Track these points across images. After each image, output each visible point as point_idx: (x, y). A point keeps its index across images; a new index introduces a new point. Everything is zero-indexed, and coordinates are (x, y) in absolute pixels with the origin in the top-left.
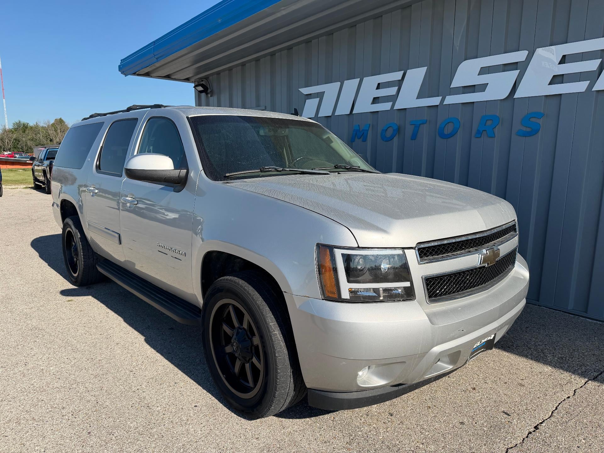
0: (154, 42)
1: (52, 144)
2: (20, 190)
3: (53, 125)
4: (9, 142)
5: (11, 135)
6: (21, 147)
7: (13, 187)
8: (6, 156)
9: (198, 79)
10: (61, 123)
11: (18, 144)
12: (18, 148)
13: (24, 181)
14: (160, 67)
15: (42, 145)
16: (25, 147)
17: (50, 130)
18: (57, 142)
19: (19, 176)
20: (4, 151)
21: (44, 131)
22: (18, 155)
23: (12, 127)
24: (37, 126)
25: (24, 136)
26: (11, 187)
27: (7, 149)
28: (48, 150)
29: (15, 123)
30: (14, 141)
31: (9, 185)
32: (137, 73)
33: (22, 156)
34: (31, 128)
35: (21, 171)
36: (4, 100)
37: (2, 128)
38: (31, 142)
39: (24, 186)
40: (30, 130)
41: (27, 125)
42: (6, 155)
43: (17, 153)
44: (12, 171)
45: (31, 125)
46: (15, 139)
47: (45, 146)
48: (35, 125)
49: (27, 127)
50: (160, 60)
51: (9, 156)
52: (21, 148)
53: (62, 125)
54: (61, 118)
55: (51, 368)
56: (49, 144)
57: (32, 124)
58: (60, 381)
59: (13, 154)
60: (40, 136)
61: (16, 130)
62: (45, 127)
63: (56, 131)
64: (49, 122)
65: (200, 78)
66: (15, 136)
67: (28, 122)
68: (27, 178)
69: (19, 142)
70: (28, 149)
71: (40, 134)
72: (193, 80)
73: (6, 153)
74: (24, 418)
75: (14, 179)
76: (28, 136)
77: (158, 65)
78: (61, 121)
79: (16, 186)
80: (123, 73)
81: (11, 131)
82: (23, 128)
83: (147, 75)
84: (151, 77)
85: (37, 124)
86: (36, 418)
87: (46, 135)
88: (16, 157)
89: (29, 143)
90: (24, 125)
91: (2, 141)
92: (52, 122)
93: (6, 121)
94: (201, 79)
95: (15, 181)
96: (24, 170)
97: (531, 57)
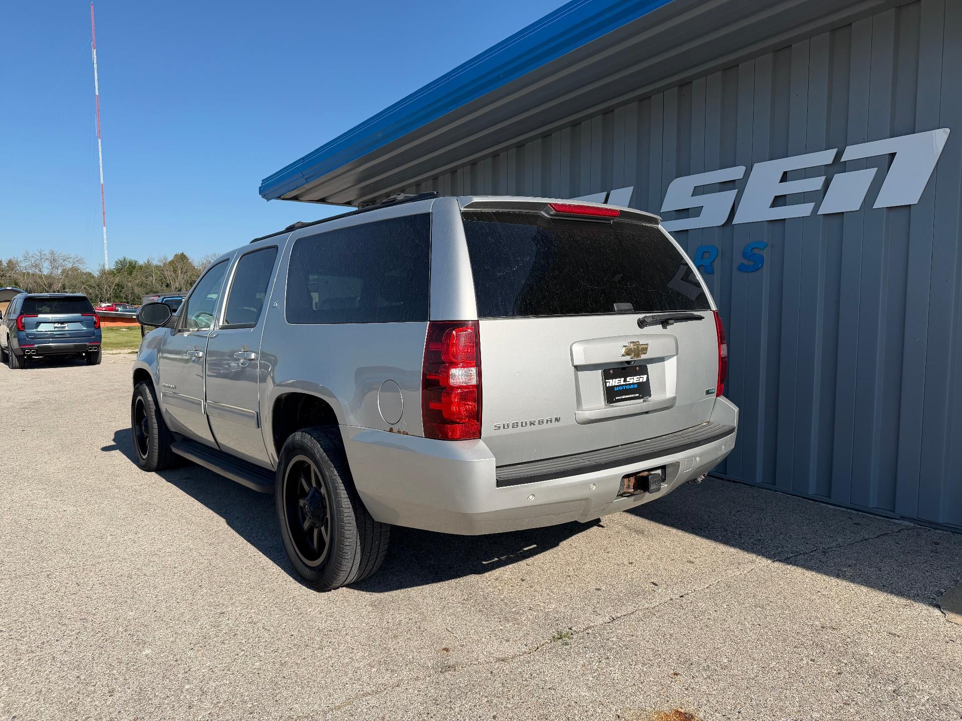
0: (303, 159)
1: (169, 291)
2: (124, 355)
3: (171, 263)
4: (108, 288)
5: (111, 279)
6: (124, 296)
7: (115, 351)
8: (104, 309)
9: (362, 202)
10: (183, 260)
11: (121, 292)
12: (121, 297)
13: (129, 344)
14: (312, 188)
15: (155, 293)
16: (130, 297)
17: (167, 270)
18: (176, 288)
19: (121, 337)
20: (101, 301)
21: (159, 273)
22: (120, 307)
23: (114, 268)
24: (148, 265)
25: (130, 279)
26: (111, 352)
27: (105, 300)
28: (164, 298)
29: (118, 261)
30: (116, 287)
31: (109, 350)
32: (282, 197)
33: (127, 308)
34: (141, 267)
35: (124, 330)
36: (105, 229)
37: (100, 268)
38: (140, 289)
39: (130, 351)
40: (139, 271)
41: (135, 264)
42: (104, 307)
43: (119, 305)
44: (112, 329)
45: (140, 264)
46: (117, 285)
47: (159, 294)
48: (146, 264)
49: (134, 267)
50: (311, 181)
51: (108, 308)
52: (125, 298)
53: (184, 263)
54: (183, 253)
55: (164, 537)
56: (165, 291)
57: (141, 262)
58: (173, 547)
59: (114, 307)
60: (153, 279)
61: (119, 271)
62: (160, 266)
63: (175, 271)
64: (165, 259)
65: (364, 202)
66: (117, 280)
67: (136, 260)
68: (133, 339)
69: (123, 288)
70: (134, 299)
71: (153, 277)
72: (356, 203)
73: (104, 305)
74: (136, 573)
75: (115, 342)
76: (136, 279)
77: (308, 186)
78: (182, 258)
79: (118, 351)
80: (264, 196)
81: (111, 273)
82: (128, 268)
83: (295, 198)
84: (301, 201)
85: (148, 262)
86: (147, 574)
87: (160, 278)
88: (117, 311)
89: (137, 290)
90: (131, 263)
91: (99, 288)
92: (170, 258)
93: (106, 258)
94: (366, 203)
95: (116, 344)
96: (128, 328)
97: (747, 174)
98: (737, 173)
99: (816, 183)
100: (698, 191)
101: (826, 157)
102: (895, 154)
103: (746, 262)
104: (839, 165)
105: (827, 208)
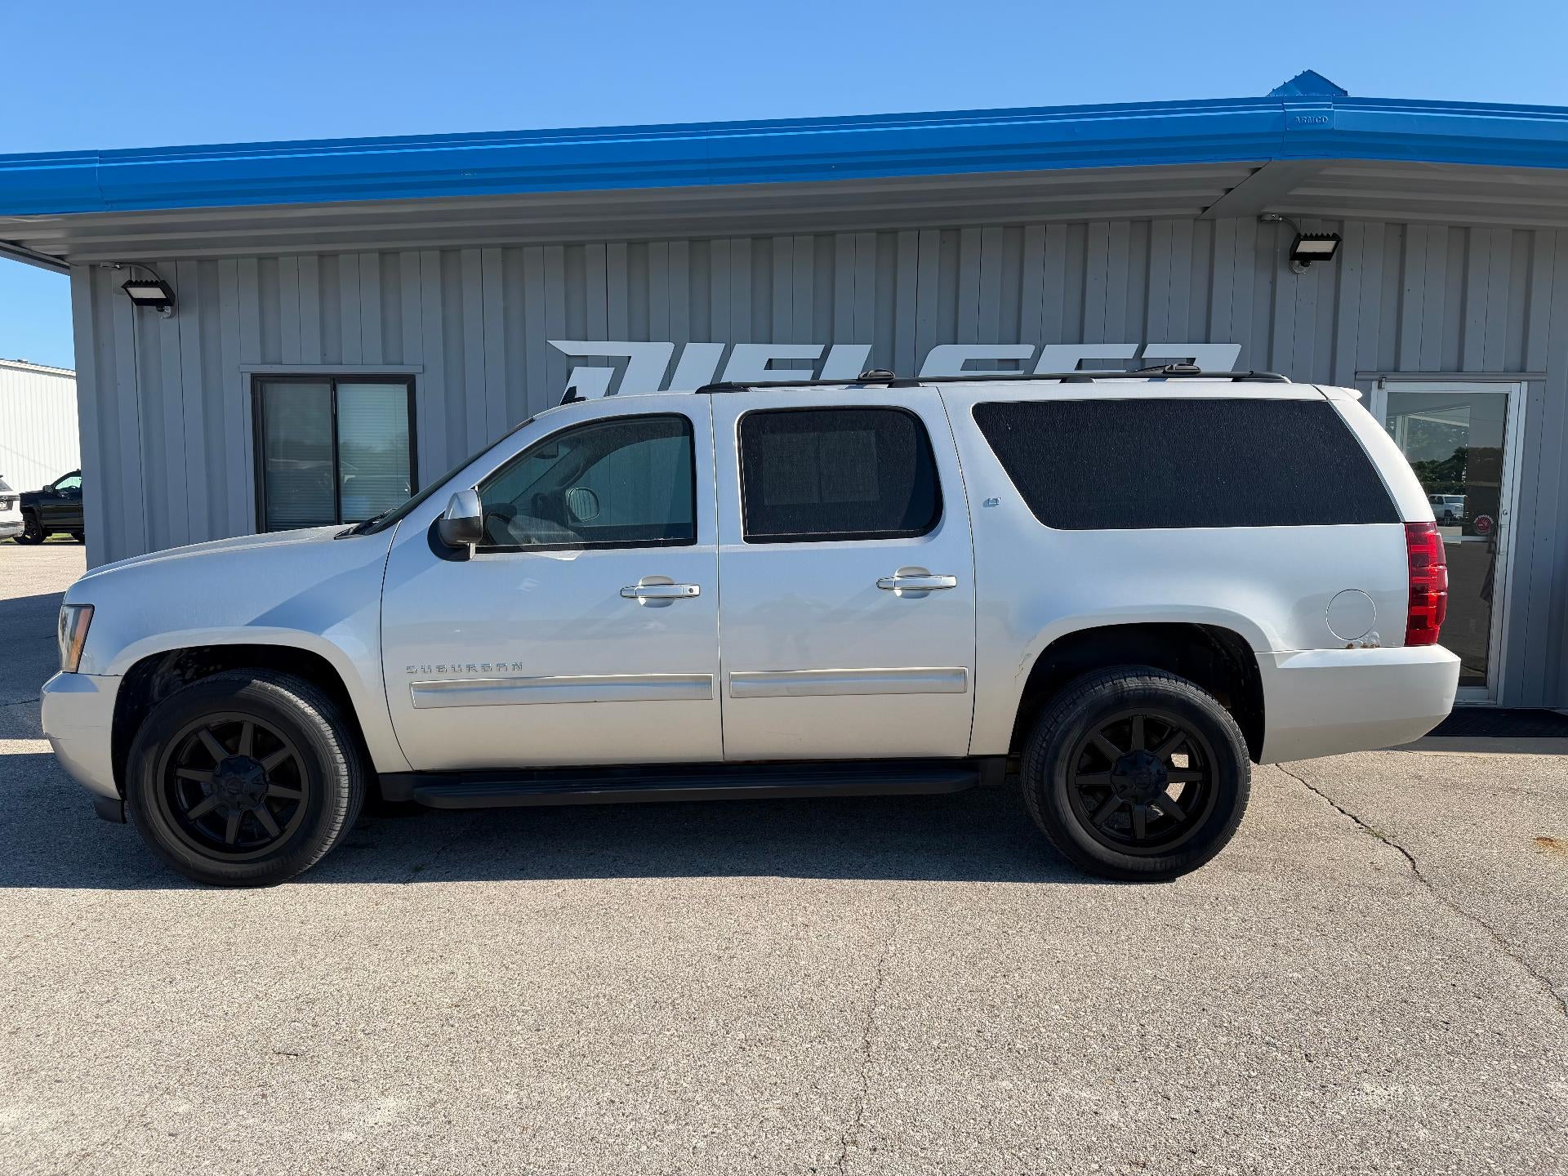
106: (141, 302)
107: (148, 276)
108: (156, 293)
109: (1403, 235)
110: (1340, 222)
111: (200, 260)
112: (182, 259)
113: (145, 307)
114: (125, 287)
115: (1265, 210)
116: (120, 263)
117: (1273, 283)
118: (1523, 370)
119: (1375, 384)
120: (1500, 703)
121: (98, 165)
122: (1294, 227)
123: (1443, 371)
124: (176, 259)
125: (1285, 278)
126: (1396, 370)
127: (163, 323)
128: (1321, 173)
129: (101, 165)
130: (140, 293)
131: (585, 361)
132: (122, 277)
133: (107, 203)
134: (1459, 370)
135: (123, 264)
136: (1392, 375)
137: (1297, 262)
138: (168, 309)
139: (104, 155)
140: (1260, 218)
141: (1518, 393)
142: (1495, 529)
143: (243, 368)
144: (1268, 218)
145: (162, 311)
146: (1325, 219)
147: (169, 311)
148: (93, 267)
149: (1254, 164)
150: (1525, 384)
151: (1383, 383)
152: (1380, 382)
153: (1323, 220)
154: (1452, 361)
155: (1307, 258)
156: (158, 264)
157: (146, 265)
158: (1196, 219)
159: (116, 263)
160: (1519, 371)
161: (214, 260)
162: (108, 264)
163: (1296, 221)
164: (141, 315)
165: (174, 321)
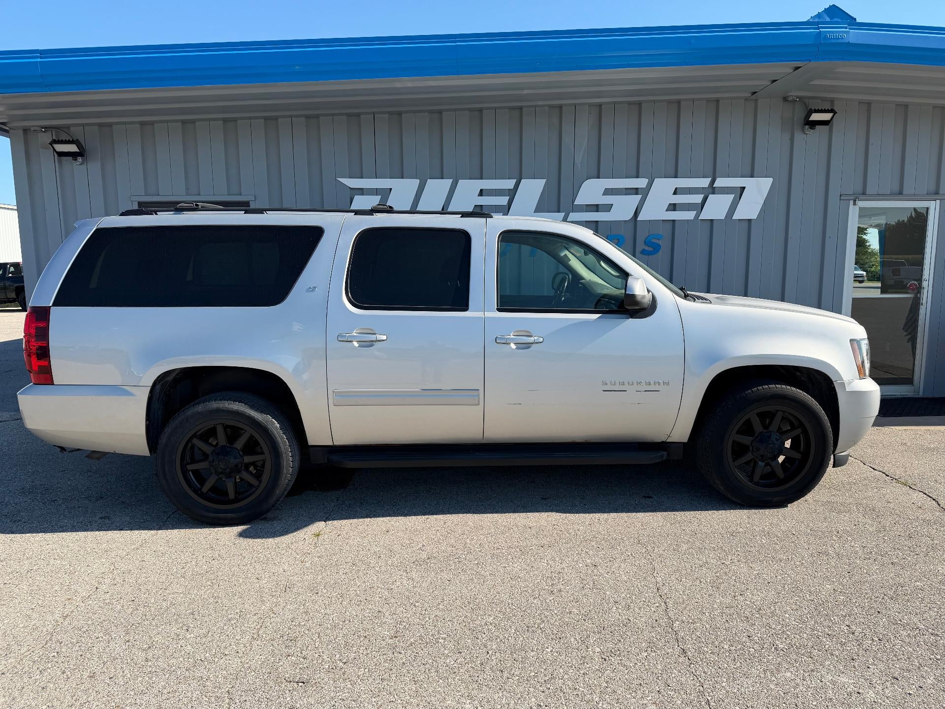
97: (650, 185)
98: (641, 183)
99: (698, 198)
100: (608, 192)
101: (705, 182)
102: (745, 187)
103: (647, 248)
104: (712, 190)
105: (704, 215)
106: (61, 154)
107: (64, 137)
108: (73, 148)
109: (869, 110)
110: (832, 101)
111: (100, 125)
112: (88, 125)
113: (62, 157)
114: (51, 144)
115: (789, 94)
116: (45, 128)
117: (792, 140)
118: (937, 193)
119: (852, 202)
120: (921, 395)
121: (39, 60)
122: (805, 103)
123: (892, 194)
124: (83, 125)
125: (799, 137)
126: (864, 193)
127: (76, 167)
128: (835, 71)
129: (42, 60)
130: (61, 148)
131: (362, 191)
132: (47, 138)
133: (46, 86)
134: (901, 193)
135: (47, 128)
136: (862, 196)
137: (807, 127)
138: (80, 159)
139: (43, 53)
140: (785, 99)
141: (934, 207)
142: (919, 289)
143: (133, 198)
144: (790, 99)
145: (76, 160)
146: (823, 99)
147: (80, 160)
148: (26, 131)
149: (798, 64)
150: (938, 201)
151: (857, 201)
152: (855, 201)
153: (822, 100)
154: (896, 188)
155: (814, 124)
156: (71, 128)
157: (62, 129)
158: (746, 99)
159: (42, 128)
160: (935, 194)
161: (110, 125)
162: (36, 128)
163: (807, 101)
164: (60, 162)
165: (84, 167)
